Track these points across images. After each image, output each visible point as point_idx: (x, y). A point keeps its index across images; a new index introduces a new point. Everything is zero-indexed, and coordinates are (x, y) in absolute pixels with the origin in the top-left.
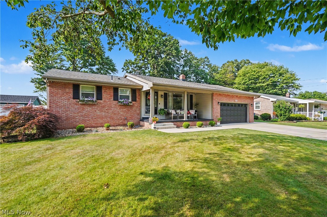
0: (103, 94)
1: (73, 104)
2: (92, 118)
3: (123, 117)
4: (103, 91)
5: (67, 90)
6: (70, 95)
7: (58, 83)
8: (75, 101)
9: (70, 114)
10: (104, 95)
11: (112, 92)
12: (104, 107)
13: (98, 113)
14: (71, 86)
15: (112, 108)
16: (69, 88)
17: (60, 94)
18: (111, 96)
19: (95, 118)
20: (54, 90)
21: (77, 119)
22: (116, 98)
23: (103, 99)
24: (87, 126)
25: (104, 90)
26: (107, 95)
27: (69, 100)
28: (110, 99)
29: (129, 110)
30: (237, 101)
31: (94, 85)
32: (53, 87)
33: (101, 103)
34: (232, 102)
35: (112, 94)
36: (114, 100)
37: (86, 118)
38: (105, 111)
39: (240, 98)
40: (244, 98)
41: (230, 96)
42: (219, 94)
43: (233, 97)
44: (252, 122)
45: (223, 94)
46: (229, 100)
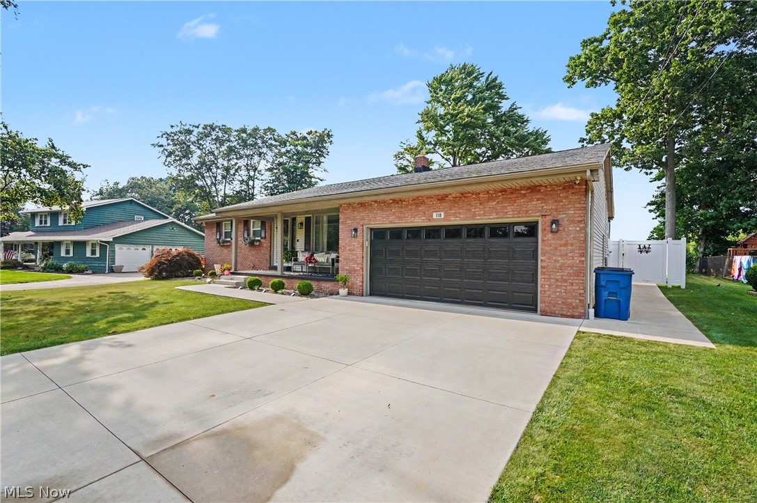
29: (257, 253)
30: (439, 217)
34: (419, 221)
39: (464, 201)
40: (491, 199)
41: (404, 201)
42: (358, 204)
43: (423, 203)
44: (563, 316)
45: (376, 202)
46: (399, 218)
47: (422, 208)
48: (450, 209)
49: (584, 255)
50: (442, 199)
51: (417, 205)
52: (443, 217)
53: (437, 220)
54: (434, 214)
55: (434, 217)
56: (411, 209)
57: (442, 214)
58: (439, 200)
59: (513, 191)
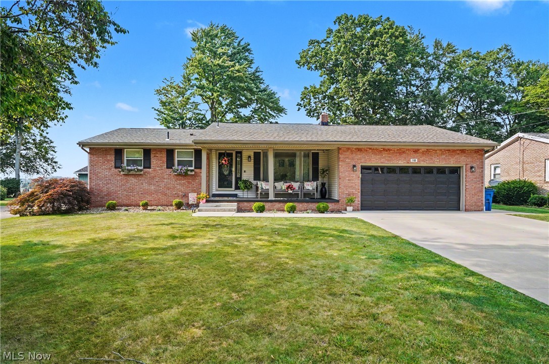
0: (152, 160)
1: (115, 174)
2: (138, 193)
3: (181, 193)
4: (152, 156)
5: (109, 157)
6: (111, 164)
7: (98, 149)
8: (117, 170)
9: (112, 188)
10: (154, 161)
11: (164, 156)
12: (153, 178)
13: (145, 186)
14: (113, 152)
15: (164, 179)
16: (110, 155)
17: (100, 163)
18: (163, 162)
19: (142, 194)
20: (95, 158)
21: (119, 194)
22: (170, 165)
23: (152, 167)
24: (132, 204)
25: (153, 154)
26: (158, 162)
27: (111, 169)
28: (161, 166)
29: (189, 183)
30: (414, 161)
31: (142, 148)
32: (93, 155)
33: (149, 173)
34: (401, 163)
35: (165, 159)
36: (167, 168)
37: (130, 192)
38: (155, 184)
39: (428, 154)
40: (443, 154)
41: (392, 150)
42: (356, 149)
43: (404, 152)
44: (475, 211)
45: (370, 149)
46: (388, 160)
47: (404, 155)
48: (421, 157)
49: (483, 183)
50: (416, 151)
51: (400, 154)
52: (416, 161)
53: (413, 163)
54: (411, 160)
55: (411, 161)
56: (396, 156)
57: (416, 160)
58: (414, 152)
59: (454, 151)
